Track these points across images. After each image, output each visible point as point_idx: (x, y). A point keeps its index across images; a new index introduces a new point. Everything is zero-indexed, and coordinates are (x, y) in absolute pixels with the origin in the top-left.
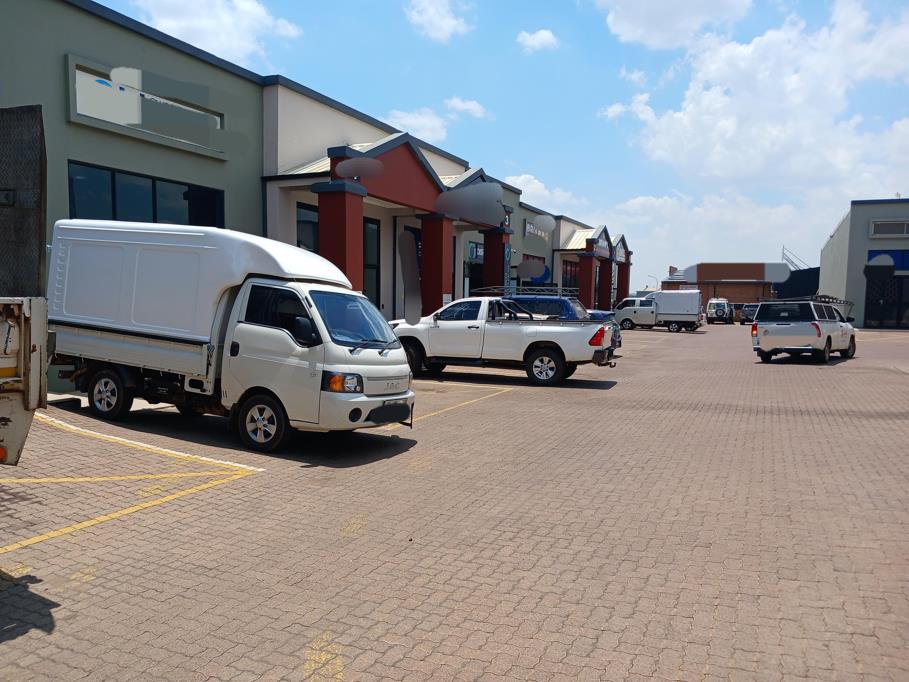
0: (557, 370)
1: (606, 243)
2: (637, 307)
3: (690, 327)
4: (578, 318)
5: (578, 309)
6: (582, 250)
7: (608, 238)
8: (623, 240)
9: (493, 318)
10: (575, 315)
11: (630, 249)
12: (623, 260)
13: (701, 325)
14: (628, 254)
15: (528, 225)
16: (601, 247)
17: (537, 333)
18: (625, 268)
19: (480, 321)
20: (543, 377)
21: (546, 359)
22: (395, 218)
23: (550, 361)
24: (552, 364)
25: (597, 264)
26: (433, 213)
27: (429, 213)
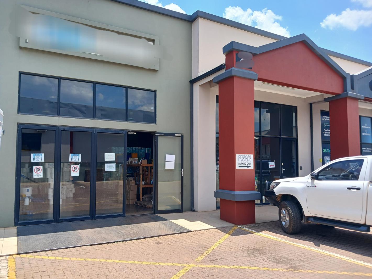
19: (361, 183)
22: (311, 104)
26: (337, 95)
27: (334, 95)
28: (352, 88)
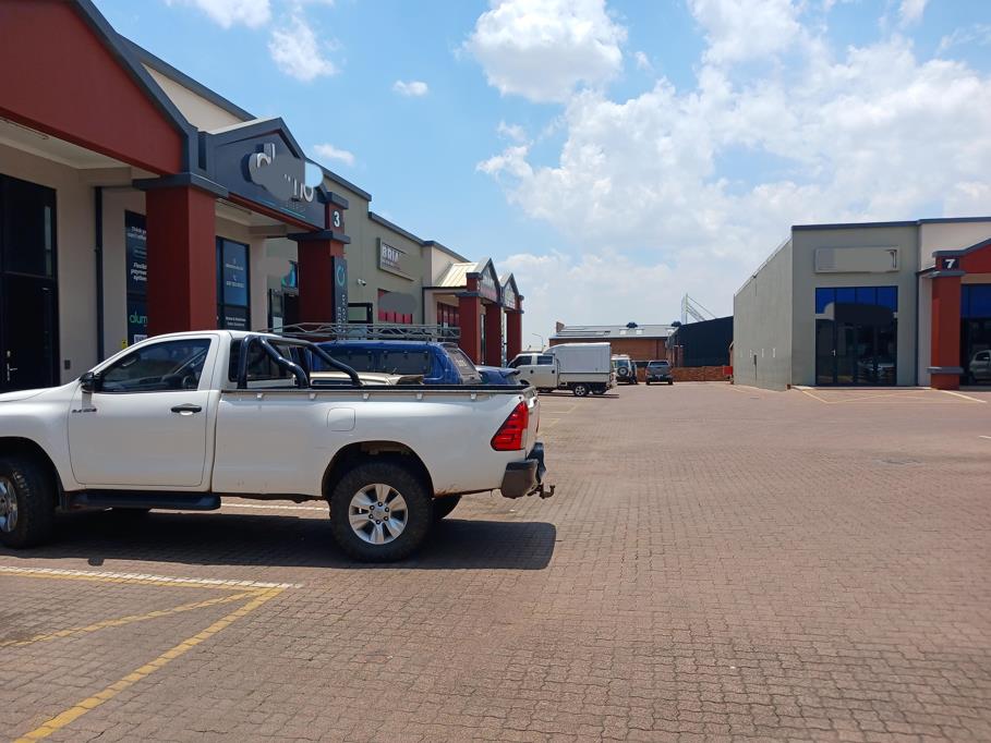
0: (409, 516)
1: (492, 282)
2: (534, 365)
3: (597, 389)
4: (460, 381)
5: (460, 363)
6: (462, 287)
7: (494, 276)
8: (512, 280)
9: (242, 385)
10: (455, 374)
11: (520, 293)
12: (513, 306)
13: (611, 386)
14: (519, 299)
15: (383, 248)
16: (487, 287)
17: (355, 421)
18: (515, 316)
19: (203, 395)
20: (376, 539)
21: (383, 490)
22: (98, 191)
23: (391, 496)
24: (399, 503)
25: (481, 310)
26: (165, 175)
27: (158, 176)
28: (202, 164)
